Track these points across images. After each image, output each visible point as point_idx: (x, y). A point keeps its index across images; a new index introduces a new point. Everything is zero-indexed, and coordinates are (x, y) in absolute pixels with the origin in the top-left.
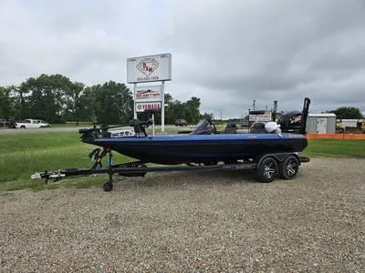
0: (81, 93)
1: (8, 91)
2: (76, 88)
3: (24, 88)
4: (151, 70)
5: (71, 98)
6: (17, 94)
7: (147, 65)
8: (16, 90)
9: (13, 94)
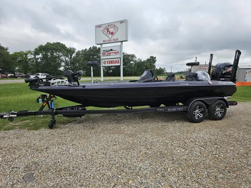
0: (74, 55)
1: (26, 54)
2: (70, 51)
3: (37, 52)
4: (112, 33)
5: (67, 58)
6: (33, 56)
7: (110, 30)
8: (32, 54)
9: (30, 56)
